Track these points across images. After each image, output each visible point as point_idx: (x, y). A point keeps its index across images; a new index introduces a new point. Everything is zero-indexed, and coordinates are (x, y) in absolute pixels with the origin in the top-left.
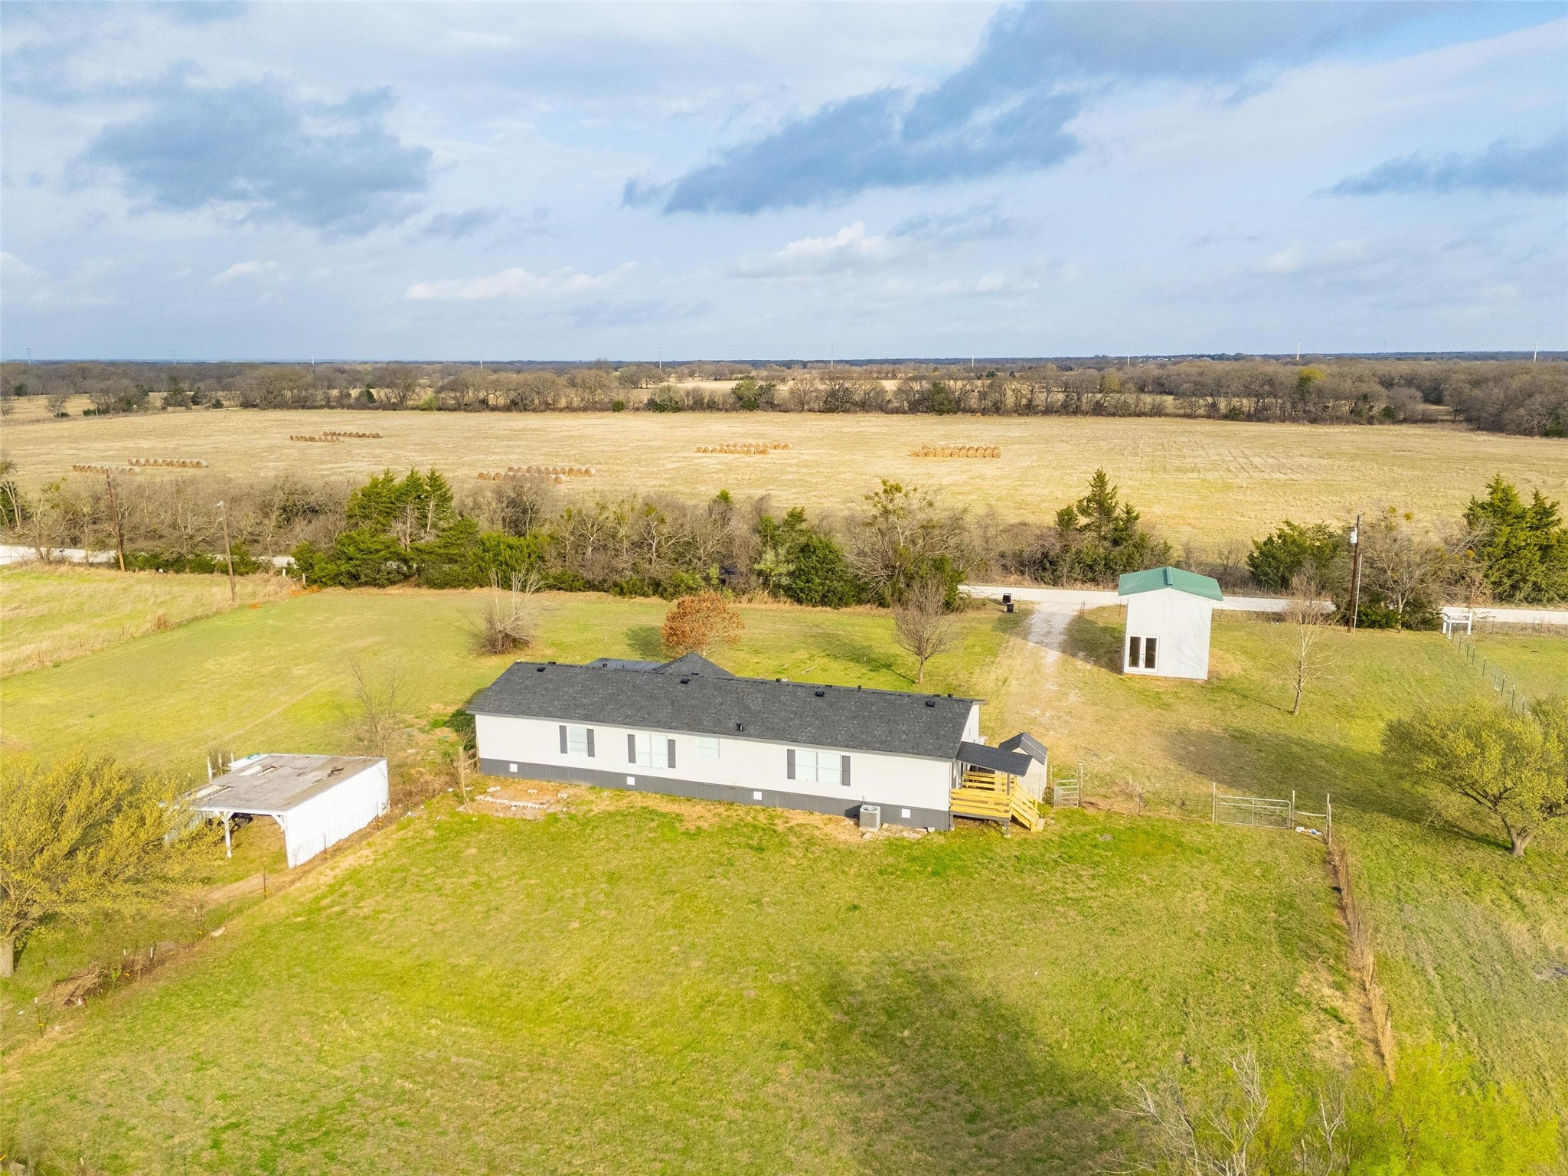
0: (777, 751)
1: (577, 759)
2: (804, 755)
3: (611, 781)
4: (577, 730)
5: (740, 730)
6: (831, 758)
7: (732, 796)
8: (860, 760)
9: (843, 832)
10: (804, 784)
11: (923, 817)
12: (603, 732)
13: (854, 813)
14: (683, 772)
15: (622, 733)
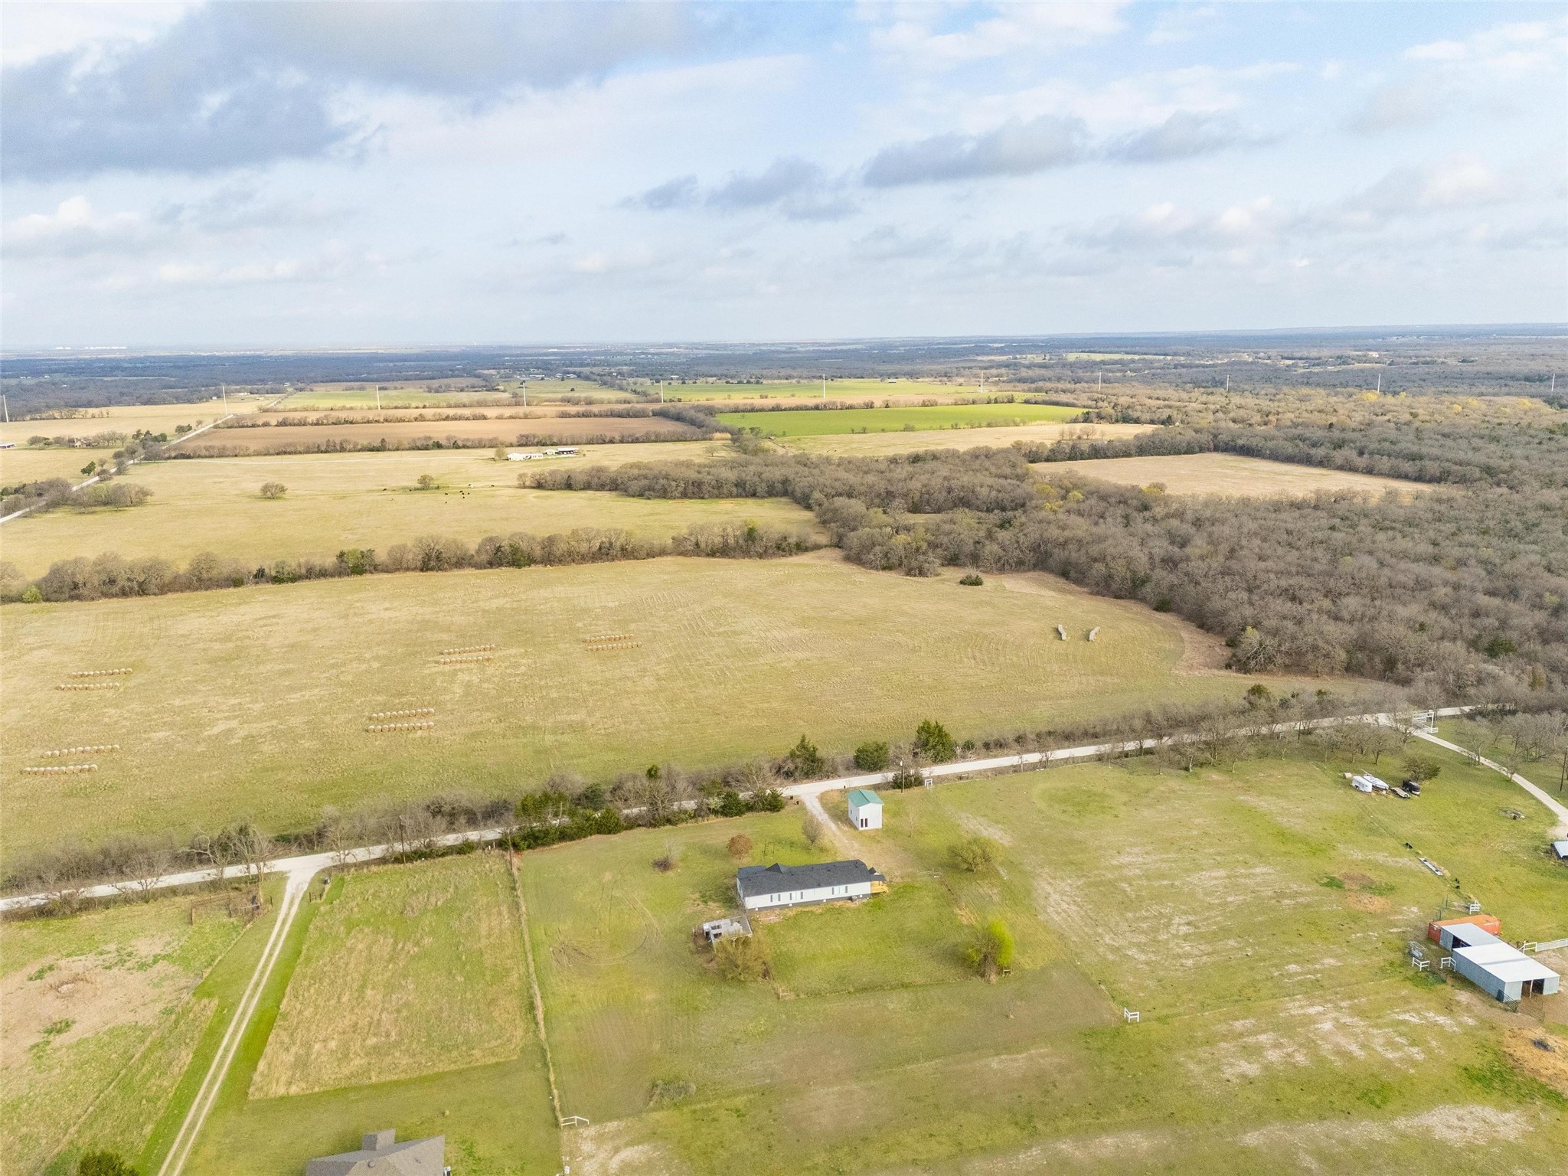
0: (830, 889)
1: (776, 903)
2: (836, 888)
3: (786, 906)
4: (775, 895)
5: (819, 886)
6: (843, 887)
7: (818, 903)
8: (850, 886)
9: (849, 904)
10: (837, 895)
11: (865, 896)
12: (782, 894)
13: (850, 899)
14: (806, 899)
15: (788, 893)
